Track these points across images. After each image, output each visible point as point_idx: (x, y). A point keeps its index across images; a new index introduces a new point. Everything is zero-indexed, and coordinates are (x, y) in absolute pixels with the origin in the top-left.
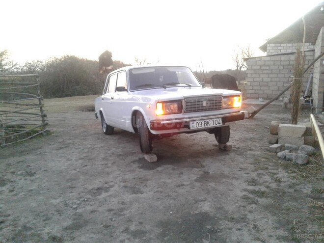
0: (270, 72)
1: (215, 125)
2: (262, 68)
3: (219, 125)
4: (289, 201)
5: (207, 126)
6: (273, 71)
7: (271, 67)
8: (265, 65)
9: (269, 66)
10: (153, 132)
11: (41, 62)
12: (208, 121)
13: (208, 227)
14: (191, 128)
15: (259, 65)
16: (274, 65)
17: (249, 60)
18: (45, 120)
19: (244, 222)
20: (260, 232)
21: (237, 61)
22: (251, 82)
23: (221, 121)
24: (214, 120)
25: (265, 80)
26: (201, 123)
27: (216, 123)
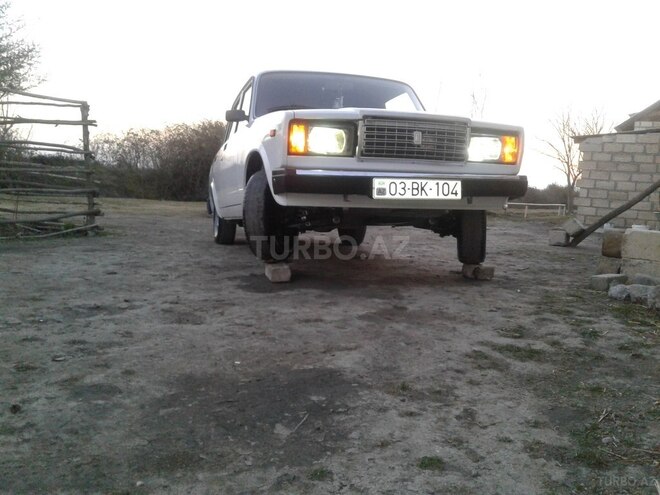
0: (633, 168)
1: (441, 197)
2: (617, 159)
3: (452, 197)
4: (607, 374)
5: (419, 197)
6: (642, 166)
7: (638, 159)
8: (622, 153)
9: (632, 155)
10: (280, 200)
11: (158, 133)
12: (424, 182)
13: (314, 398)
14: (375, 196)
15: (609, 153)
16: (645, 153)
17: (587, 140)
18: (94, 204)
19: (438, 401)
20: (475, 429)
21: (568, 163)
22: (588, 189)
23: (459, 189)
24: (441, 182)
25: (620, 186)
26: (403, 186)
27: (446, 192)
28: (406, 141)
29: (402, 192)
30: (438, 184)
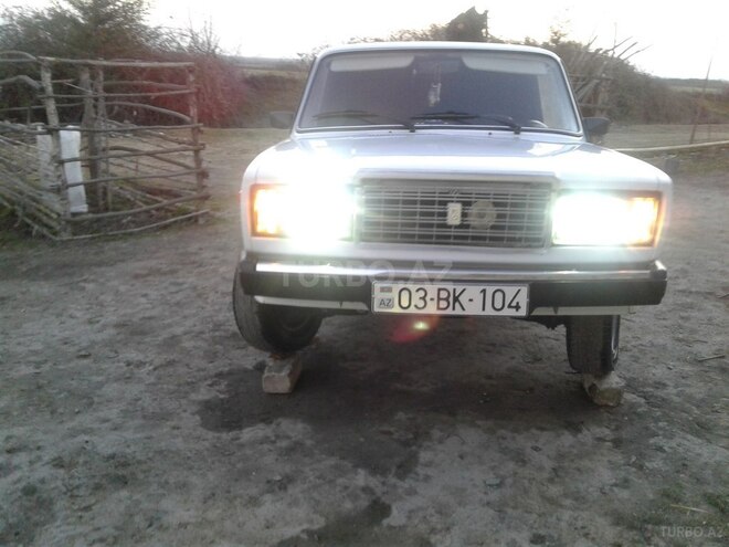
1: (489, 311)
3: (513, 312)
5: (449, 312)
12: (459, 288)
18: (205, 186)
23: (523, 299)
24: (490, 289)
26: (422, 294)
27: (498, 304)
28: (436, 220)
29: (421, 304)
30: (484, 291)
